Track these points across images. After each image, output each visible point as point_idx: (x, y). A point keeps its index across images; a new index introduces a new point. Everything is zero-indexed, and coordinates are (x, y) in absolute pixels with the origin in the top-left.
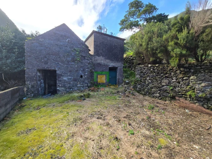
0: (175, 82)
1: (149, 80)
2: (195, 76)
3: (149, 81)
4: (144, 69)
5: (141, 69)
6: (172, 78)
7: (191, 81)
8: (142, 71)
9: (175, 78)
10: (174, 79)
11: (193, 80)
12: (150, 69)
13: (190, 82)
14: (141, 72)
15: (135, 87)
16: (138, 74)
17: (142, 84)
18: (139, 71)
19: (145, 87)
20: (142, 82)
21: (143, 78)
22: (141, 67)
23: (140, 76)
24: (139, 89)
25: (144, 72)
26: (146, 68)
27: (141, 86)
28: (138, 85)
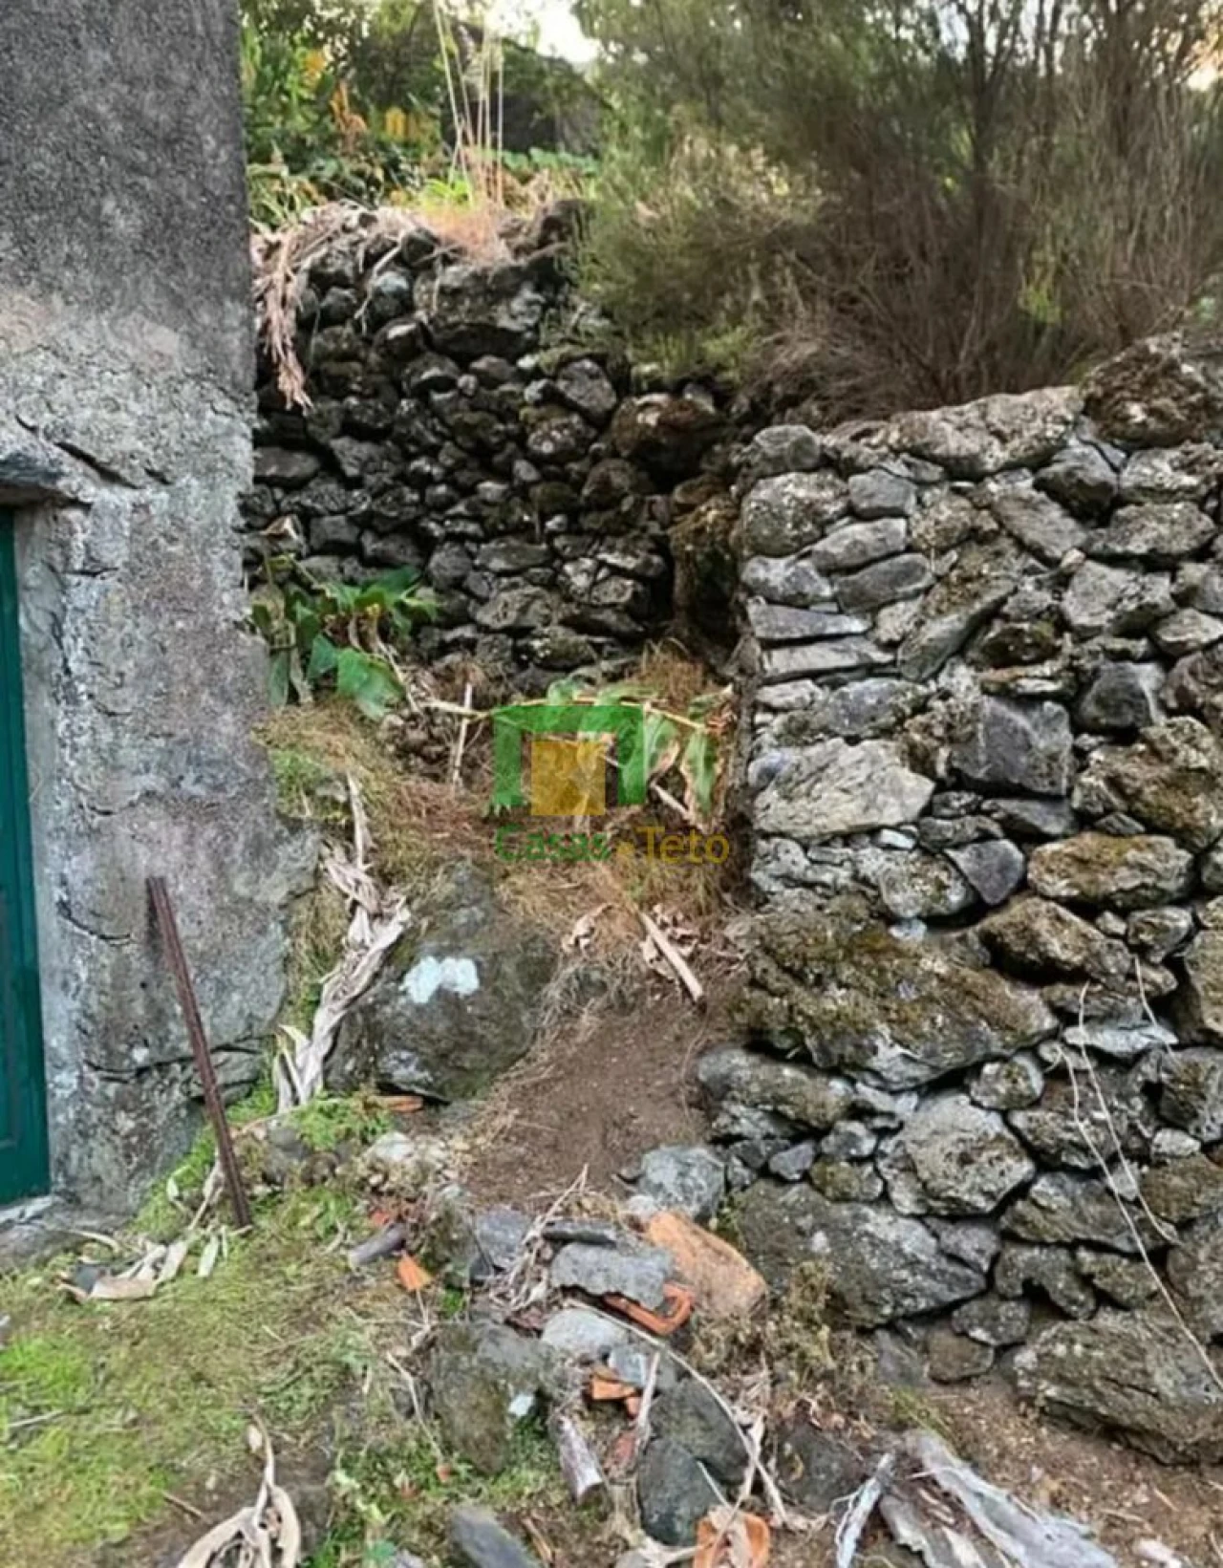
5: (974, 540)
8: (1012, 581)
14: (984, 644)
15: (781, 1181)
16: (853, 688)
17: (1052, 1053)
18: (894, 621)
19: (1167, 1140)
20: (1060, 991)
21: (1084, 821)
22: (962, 471)
23: (920, 762)
24: (960, 1215)
25: (1080, 618)
26: (1169, 495)
27: (1019, 1120)
28: (905, 1105)
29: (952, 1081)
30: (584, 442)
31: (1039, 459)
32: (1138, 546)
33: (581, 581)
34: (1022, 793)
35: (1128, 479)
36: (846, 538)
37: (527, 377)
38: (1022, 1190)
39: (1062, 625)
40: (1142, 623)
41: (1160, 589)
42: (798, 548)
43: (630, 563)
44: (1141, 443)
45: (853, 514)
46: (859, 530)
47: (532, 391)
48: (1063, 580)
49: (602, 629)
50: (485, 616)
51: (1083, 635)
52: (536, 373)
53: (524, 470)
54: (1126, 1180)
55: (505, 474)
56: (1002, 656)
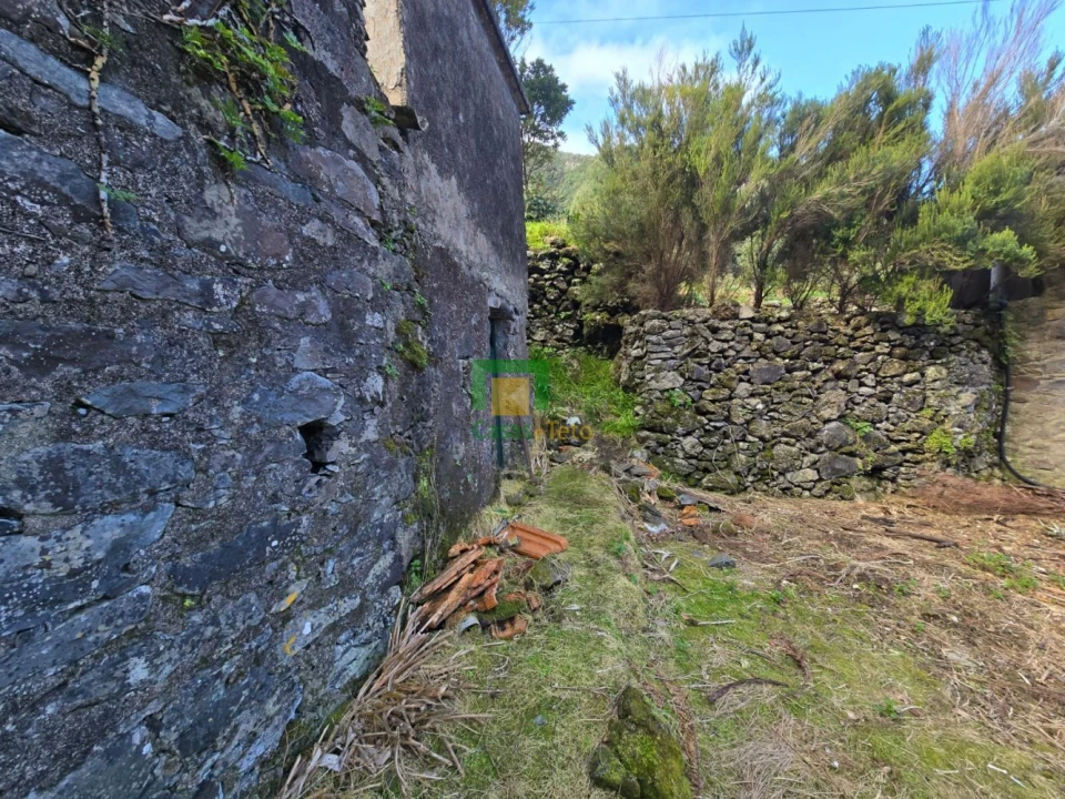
0: (871, 396)
1: (752, 395)
2: (942, 364)
3: (753, 401)
4: (714, 330)
5: (693, 335)
6: (859, 378)
7: (932, 386)
8: (700, 343)
9: (872, 376)
10: (868, 382)
11: (938, 383)
12: (751, 337)
13: (929, 393)
14: (694, 354)
15: (658, 454)
16: (669, 362)
17: (707, 427)
18: (677, 349)
19: (727, 441)
20: (708, 416)
21: (712, 386)
22: (692, 322)
23: (682, 375)
24: (692, 457)
25: (713, 350)
26: (727, 329)
27: (702, 439)
28: (681, 438)
29: (689, 434)
30: (560, 297)
31: (705, 321)
32: (722, 338)
33: (560, 330)
34: (702, 381)
35: (721, 326)
36: (668, 333)
37: (546, 280)
38: (702, 452)
39: (708, 351)
40: (722, 351)
41: (726, 346)
42: (658, 334)
43: (572, 326)
44: (723, 320)
45: (670, 328)
46: (671, 332)
47: (548, 283)
48: (708, 343)
49: (565, 341)
50: (536, 338)
51: (713, 353)
52: (549, 279)
53: (545, 302)
54: (720, 448)
55: (540, 303)
56: (697, 356)
